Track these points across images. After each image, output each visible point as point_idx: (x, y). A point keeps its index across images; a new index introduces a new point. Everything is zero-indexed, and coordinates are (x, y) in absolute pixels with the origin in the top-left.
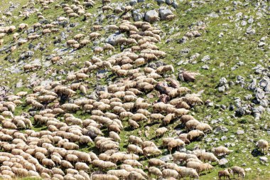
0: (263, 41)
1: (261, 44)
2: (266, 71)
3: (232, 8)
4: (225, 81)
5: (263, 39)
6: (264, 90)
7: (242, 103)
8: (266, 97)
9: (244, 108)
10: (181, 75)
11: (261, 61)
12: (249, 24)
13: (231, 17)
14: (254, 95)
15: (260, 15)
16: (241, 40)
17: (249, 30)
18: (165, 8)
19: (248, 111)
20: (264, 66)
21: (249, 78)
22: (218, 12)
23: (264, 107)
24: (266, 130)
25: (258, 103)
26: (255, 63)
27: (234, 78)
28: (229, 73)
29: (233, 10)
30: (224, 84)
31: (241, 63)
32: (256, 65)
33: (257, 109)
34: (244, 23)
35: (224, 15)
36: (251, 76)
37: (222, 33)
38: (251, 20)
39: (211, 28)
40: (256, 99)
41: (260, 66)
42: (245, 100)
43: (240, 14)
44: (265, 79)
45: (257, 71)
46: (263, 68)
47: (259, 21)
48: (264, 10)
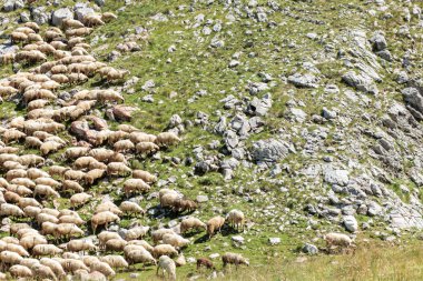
0: (235, 58)
1: (233, 63)
2: (241, 104)
3: (188, 7)
4: (179, 120)
5: (236, 55)
6: (238, 134)
7: (204, 155)
8: (240, 144)
9: (208, 162)
10: (110, 110)
11: (233, 89)
12: (214, 32)
13: (187, 21)
14: (222, 142)
15: (231, 19)
16: (202, 56)
17: (214, 41)
18: (84, 6)
19: (214, 166)
20: (237, 96)
21: (215, 115)
22: (166, 13)
23: (238, 159)
24: (241, 195)
25: (229, 154)
26: (223, 92)
27: (192, 115)
28: (185, 107)
29: (191, 11)
30: (176, 124)
31: (203, 92)
32: (225, 95)
33: (229, 162)
34: (207, 31)
35: (177, 18)
36: (219, 112)
37: (173, 46)
38: (218, 27)
39: (156, 39)
40: (225, 147)
41: (232, 96)
42: (209, 149)
43: (201, 16)
44: (238, 116)
45: (227, 104)
46: (236, 101)
47: (230, 27)
48: (238, 11)
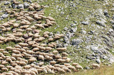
0: (67, 17)
1: (67, 18)
2: (69, 29)
3: (54, 4)
5: (67, 16)
6: (68, 37)
7: (59, 43)
8: (69, 40)
10: (33, 31)
11: (67, 25)
12: (61, 10)
13: (54, 7)
14: (64, 39)
15: (66, 6)
16: (58, 16)
17: (61, 13)
18: (27, 3)
19: (61, 46)
21: (62, 32)
23: (68, 44)
24: (69, 54)
25: (66, 43)
26: (64, 26)
28: (54, 30)
29: (55, 4)
30: (51, 35)
31: (59, 26)
32: (65, 27)
33: (65, 45)
34: (60, 10)
36: (63, 31)
37: (50, 14)
38: (62, 9)
39: (46, 12)
40: (65, 41)
41: (66, 27)
42: (60, 41)
43: (58, 6)
44: (68, 32)
45: (65, 29)
46: (67, 28)
47: (66, 9)
48: (68, 4)
